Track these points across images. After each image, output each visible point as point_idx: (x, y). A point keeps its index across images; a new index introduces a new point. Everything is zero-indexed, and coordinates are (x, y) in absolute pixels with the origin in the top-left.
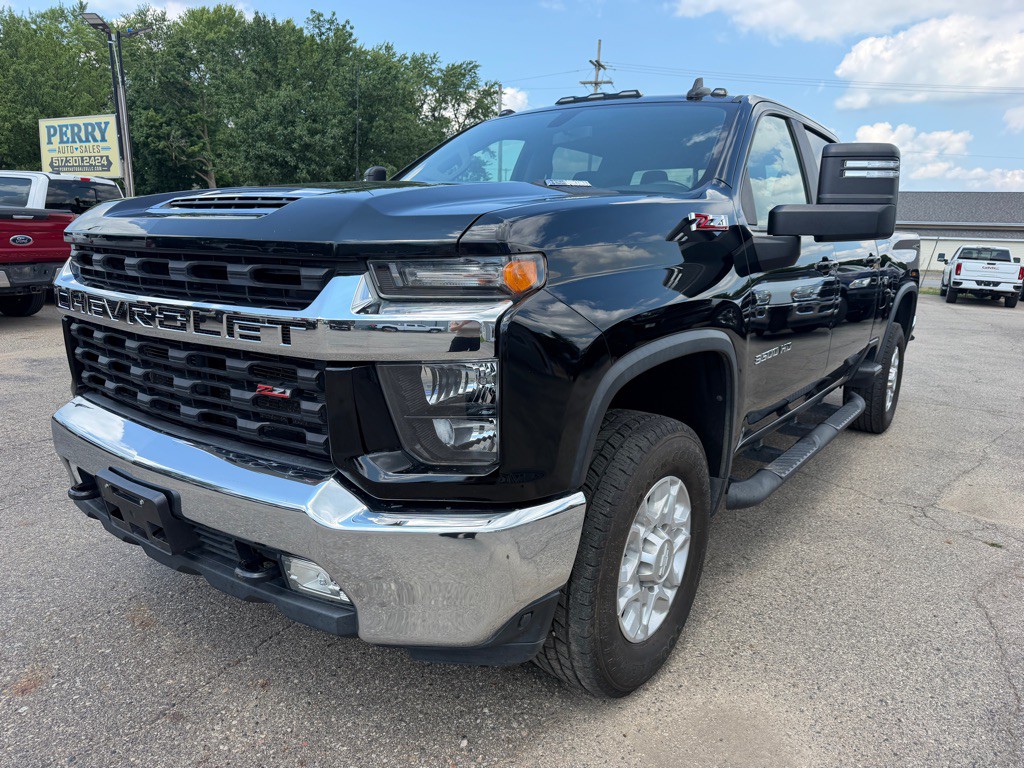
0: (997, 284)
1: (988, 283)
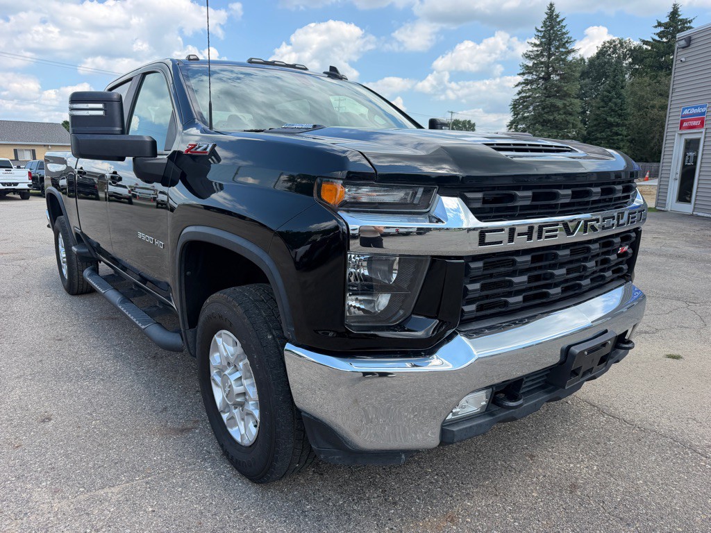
0: (16, 184)
1: (10, 184)
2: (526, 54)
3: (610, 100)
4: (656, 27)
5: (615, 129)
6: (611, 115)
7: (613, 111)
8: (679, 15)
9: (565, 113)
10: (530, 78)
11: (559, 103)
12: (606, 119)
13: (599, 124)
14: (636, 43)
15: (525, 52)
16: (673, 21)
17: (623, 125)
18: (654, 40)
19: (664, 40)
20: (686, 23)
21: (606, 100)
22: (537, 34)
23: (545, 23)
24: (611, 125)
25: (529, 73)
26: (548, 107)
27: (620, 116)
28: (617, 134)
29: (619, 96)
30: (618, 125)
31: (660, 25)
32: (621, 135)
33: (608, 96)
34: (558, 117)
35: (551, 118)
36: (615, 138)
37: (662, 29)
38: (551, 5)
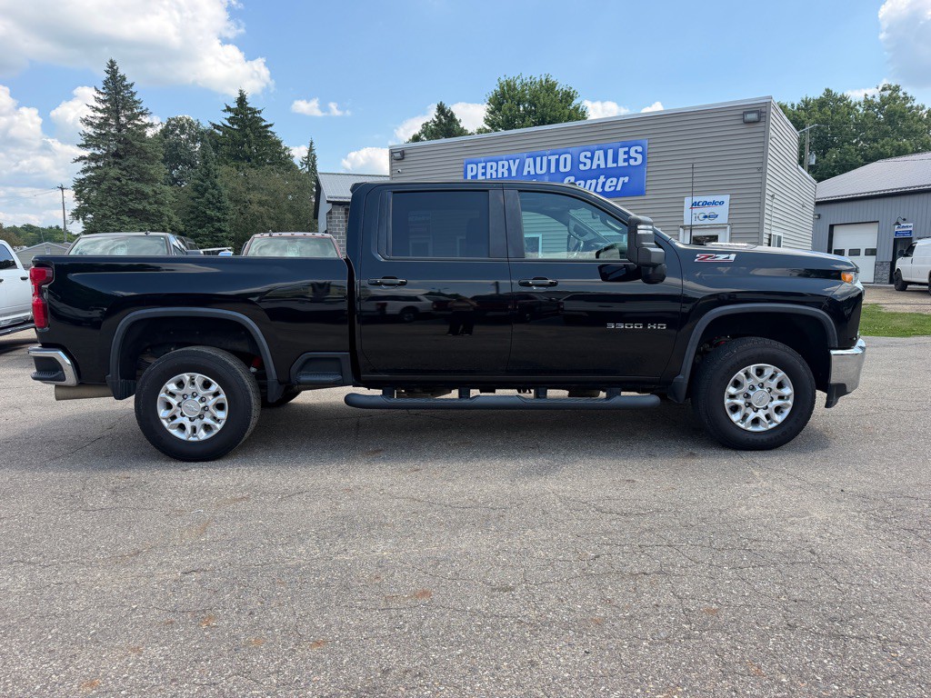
2: (86, 119)
3: (206, 190)
4: (225, 111)
5: (217, 225)
6: (209, 208)
7: (210, 203)
8: (247, 103)
9: (156, 202)
10: (98, 152)
11: (148, 189)
12: (205, 212)
13: (197, 217)
14: (205, 125)
15: (84, 117)
16: (242, 108)
17: (225, 220)
18: (224, 125)
19: (235, 127)
20: (255, 112)
21: (200, 191)
22: (97, 95)
23: (106, 83)
24: (211, 219)
25: (95, 146)
26: (132, 193)
27: (219, 209)
28: (221, 231)
29: (215, 186)
30: (219, 220)
31: (229, 109)
32: (224, 231)
33: (202, 186)
34: (148, 207)
35: (140, 207)
36: (219, 235)
37: (232, 115)
38: (112, 64)
